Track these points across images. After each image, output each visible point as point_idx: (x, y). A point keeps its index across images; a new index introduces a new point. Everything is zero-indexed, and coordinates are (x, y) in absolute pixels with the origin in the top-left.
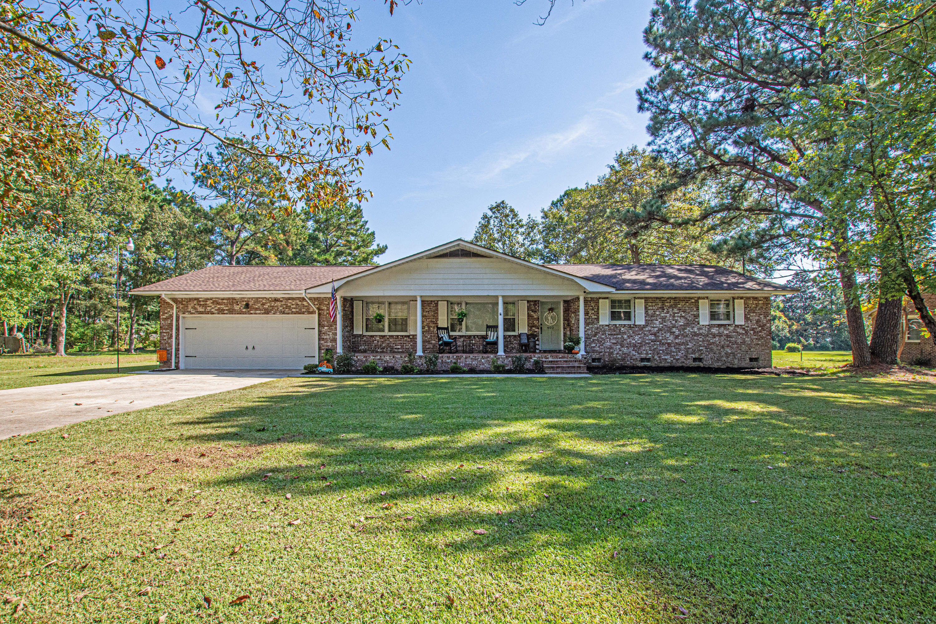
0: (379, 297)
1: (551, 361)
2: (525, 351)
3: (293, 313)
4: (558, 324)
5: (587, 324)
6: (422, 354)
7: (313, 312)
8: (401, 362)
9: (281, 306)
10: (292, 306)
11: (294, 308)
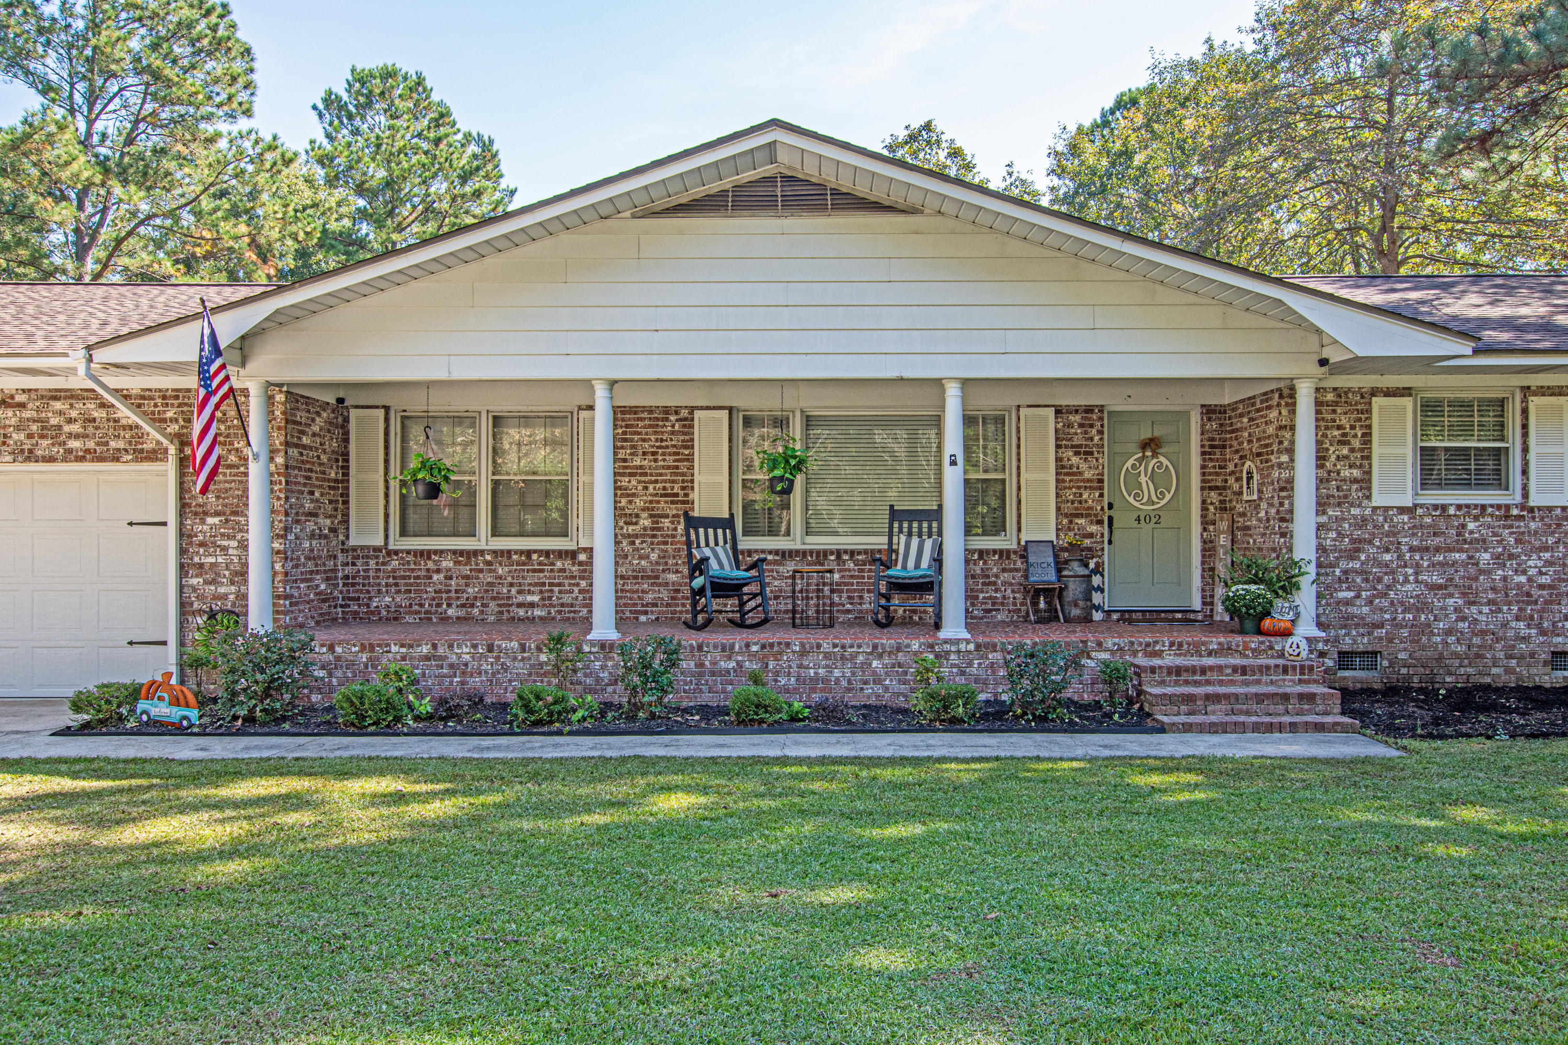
0: (428, 385)
1: (1178, 671)
2: (1050, 618)
3: (70, 456)
4: (1179, 503)
5: (1321, 506)
6: (613, 635)
7: (158, 455)
8: (521, 669)
9: (18, 428)
10: (67, 428)
11: (77, 436)
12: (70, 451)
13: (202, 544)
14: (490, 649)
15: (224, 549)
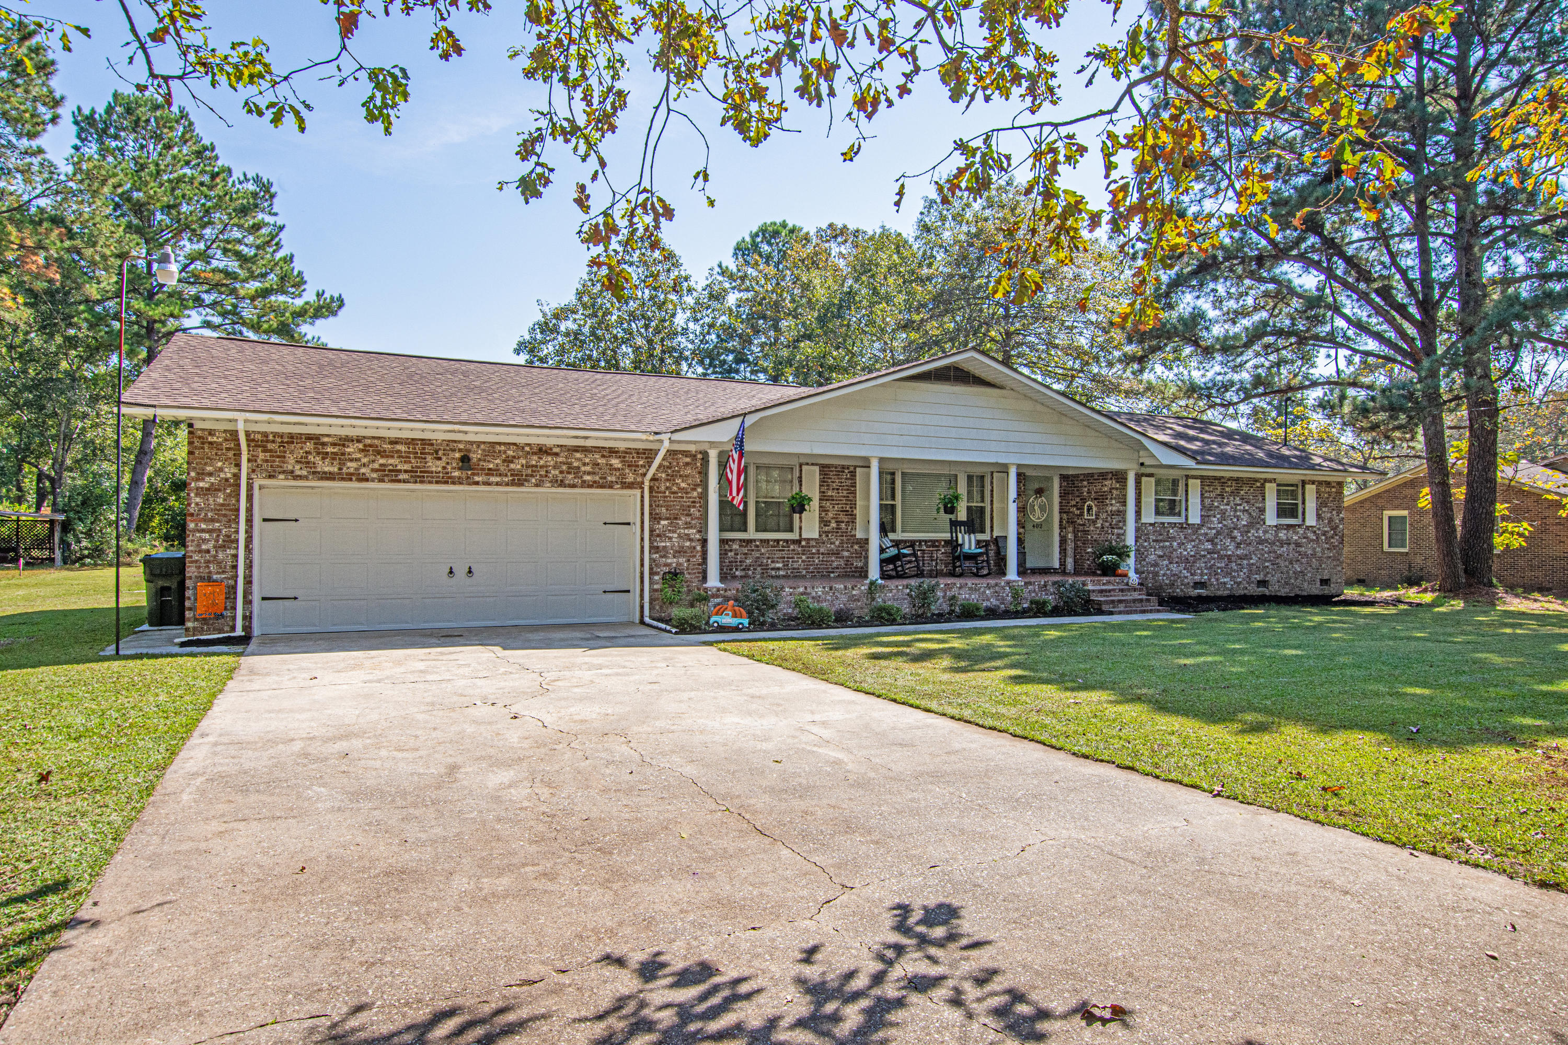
4: (1050, 519)
7: (634, 485)
9: (555, 467)
10: (583, 469)
11: (589, 473)
12: (584, 482)
13: (658, 536)
14: (831, 589)
15: (670, 538)
